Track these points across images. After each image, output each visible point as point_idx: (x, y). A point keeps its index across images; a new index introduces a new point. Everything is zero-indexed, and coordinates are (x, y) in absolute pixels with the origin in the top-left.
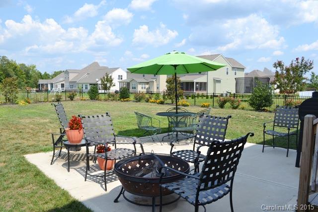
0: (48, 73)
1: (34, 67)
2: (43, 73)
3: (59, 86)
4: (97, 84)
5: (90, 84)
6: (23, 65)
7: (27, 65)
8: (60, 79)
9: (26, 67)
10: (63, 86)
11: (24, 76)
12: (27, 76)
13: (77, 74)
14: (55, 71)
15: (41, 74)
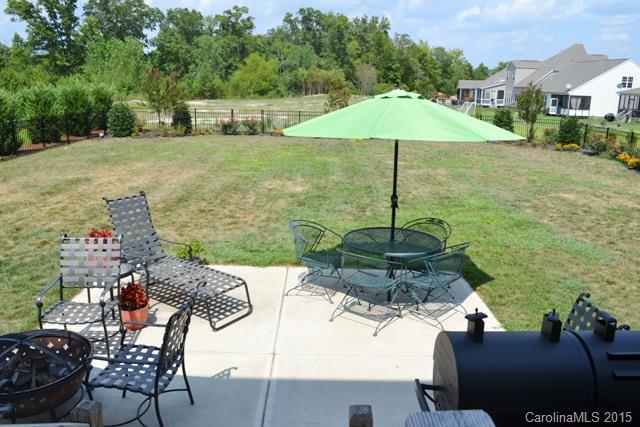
0: (485, 65)
1: (460, 53)
2: (475, 66)
3: (495, 95)
4: (567, 96)
5: (553, 96)
6: (441, 50)
7: (447, 50)
8: (500, 79)
9: (446, 54)
10: (501, 94)
11: (439, 71)
12: (445, 72)
13: (533, 71)
14: (500, 61)
15: (471, 68)
